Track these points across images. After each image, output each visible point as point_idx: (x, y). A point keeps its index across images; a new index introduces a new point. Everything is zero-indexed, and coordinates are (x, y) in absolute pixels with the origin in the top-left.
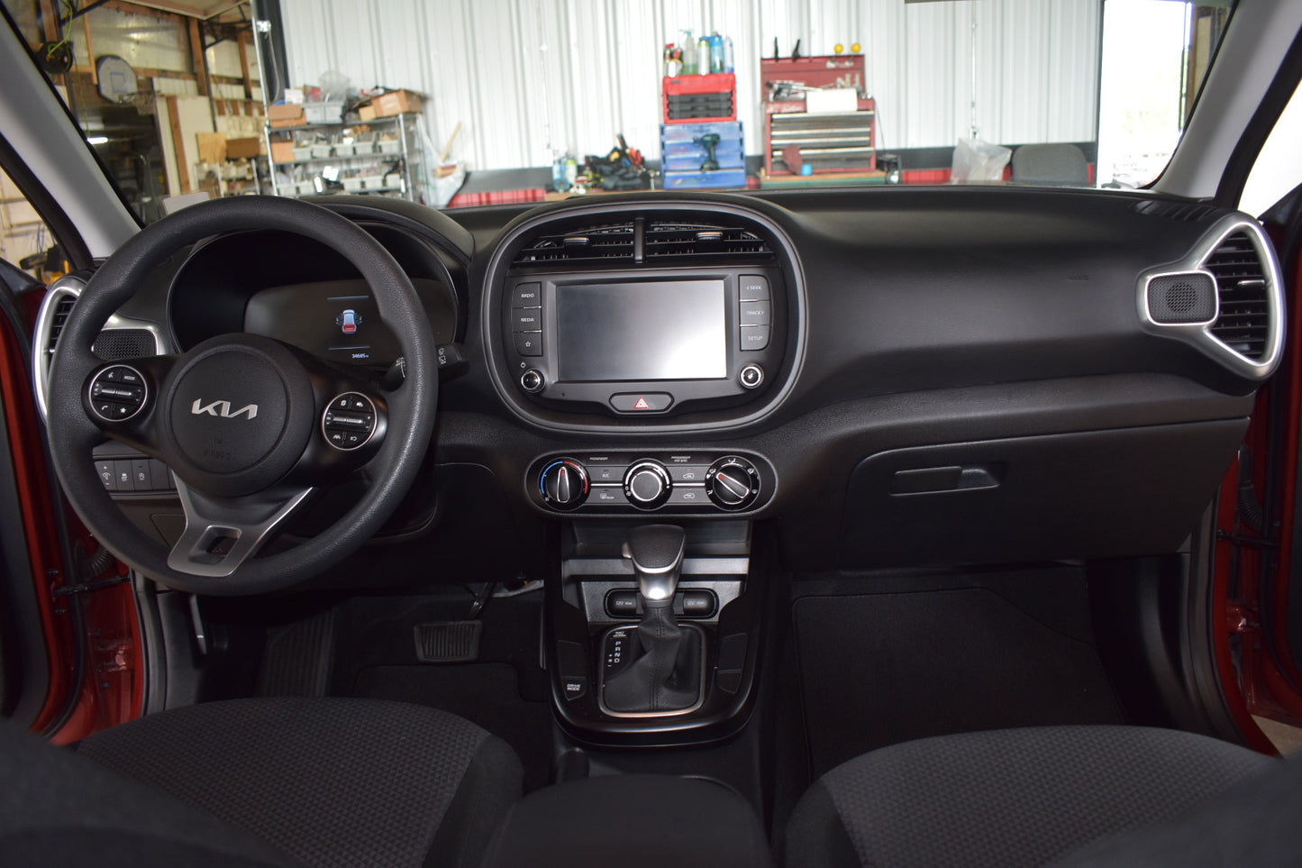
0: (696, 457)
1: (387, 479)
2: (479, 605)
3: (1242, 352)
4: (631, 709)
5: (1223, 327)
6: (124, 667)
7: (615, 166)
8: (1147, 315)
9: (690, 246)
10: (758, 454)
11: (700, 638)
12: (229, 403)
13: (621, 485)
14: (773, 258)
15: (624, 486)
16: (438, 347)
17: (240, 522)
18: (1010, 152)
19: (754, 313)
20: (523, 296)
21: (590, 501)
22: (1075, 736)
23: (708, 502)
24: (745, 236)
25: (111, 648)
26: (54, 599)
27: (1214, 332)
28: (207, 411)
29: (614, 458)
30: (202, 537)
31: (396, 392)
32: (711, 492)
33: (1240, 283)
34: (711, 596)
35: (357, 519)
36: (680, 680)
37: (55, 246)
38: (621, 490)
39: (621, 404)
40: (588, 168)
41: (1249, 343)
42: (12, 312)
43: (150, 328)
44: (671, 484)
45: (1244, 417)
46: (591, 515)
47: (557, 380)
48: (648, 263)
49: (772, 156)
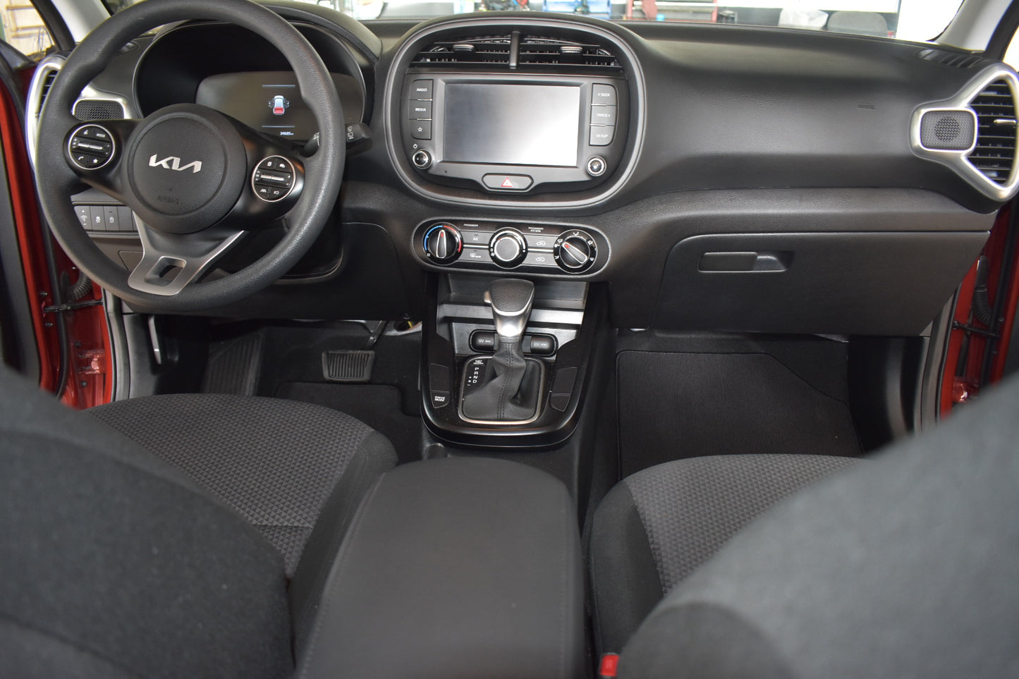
0: (548, 229)
1: (302, 225)
2: (374, 340)
3: (990, 178)
4: (483, 417)
5: (978, 156)
6: (98, 372)
7: (505, 4)
8: (917, 141)
9: (555, 58)
10: (597, 230)
11: (540, 369)
12: (179, 159)
13: (487, 247)
14: (622, 71)
15: (490, 248)
16: (347, 126)
17: (185, 254)
18: (827, 15)
19: (602, 115)
20: (418, 90)
21: (462, 258)
22: (823, 463)
23: (555, 265)
24: (600, 53)
25: (88, 355)
26: (44, 315)
27: (970, 160)
28: (161, 165)
29: (483, 225)
30: (156, 264)
31: (312, 157)
32: (558, 257)
33: (995, 121)
34: (552, 339)
35: (277, 256)
36: (522, 398)
37: (52, 46)
38: (487, 251)
39: (492, 183)
40: (483, 5)
41: (997, 171)
42: (11, 85)
43: (120, 100)
44: (526, 249)
45: (985, 231)
46: (462, 270)
47: (442, 160)
48: (520, 69)
49: (633, 5)
